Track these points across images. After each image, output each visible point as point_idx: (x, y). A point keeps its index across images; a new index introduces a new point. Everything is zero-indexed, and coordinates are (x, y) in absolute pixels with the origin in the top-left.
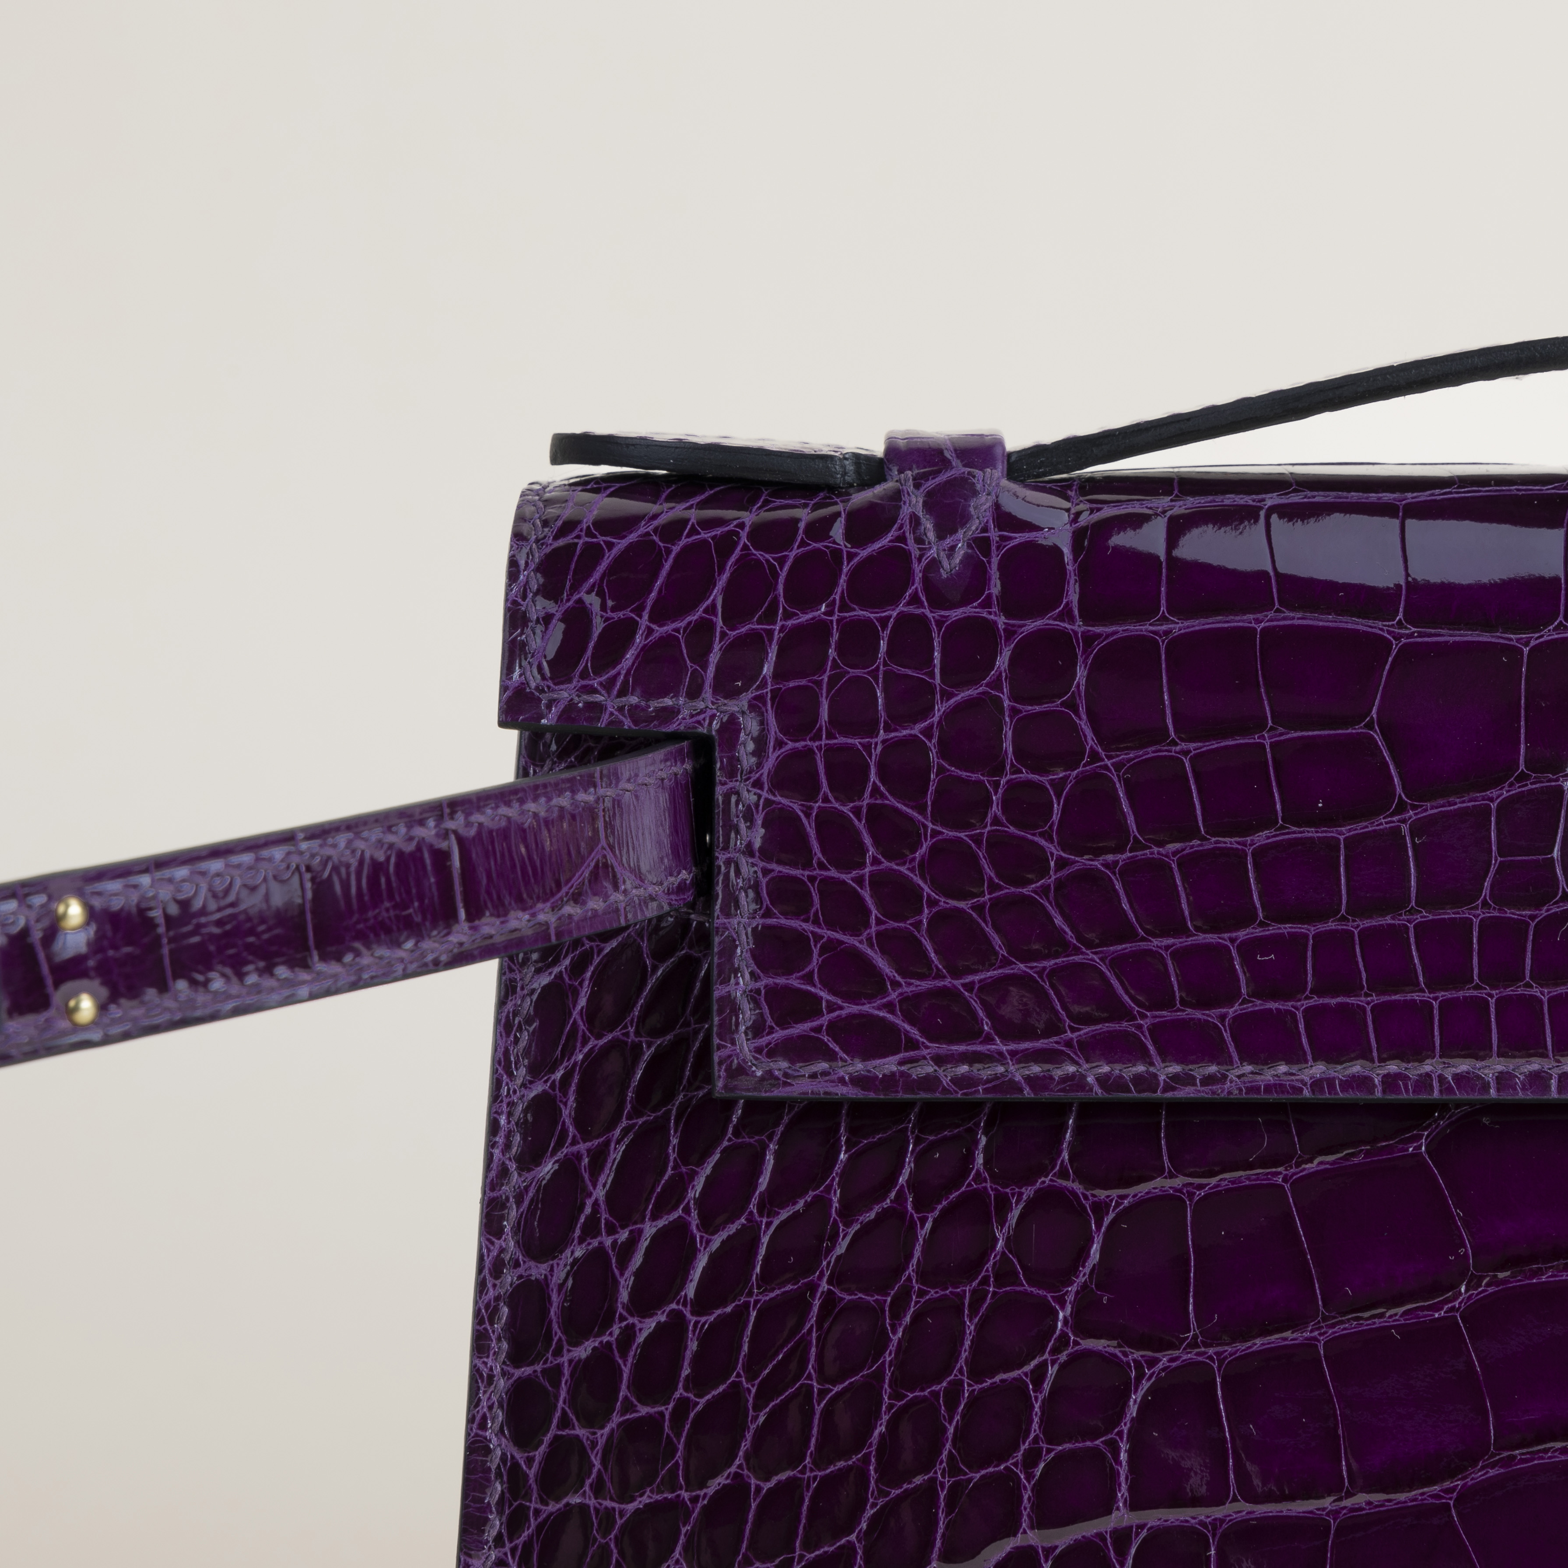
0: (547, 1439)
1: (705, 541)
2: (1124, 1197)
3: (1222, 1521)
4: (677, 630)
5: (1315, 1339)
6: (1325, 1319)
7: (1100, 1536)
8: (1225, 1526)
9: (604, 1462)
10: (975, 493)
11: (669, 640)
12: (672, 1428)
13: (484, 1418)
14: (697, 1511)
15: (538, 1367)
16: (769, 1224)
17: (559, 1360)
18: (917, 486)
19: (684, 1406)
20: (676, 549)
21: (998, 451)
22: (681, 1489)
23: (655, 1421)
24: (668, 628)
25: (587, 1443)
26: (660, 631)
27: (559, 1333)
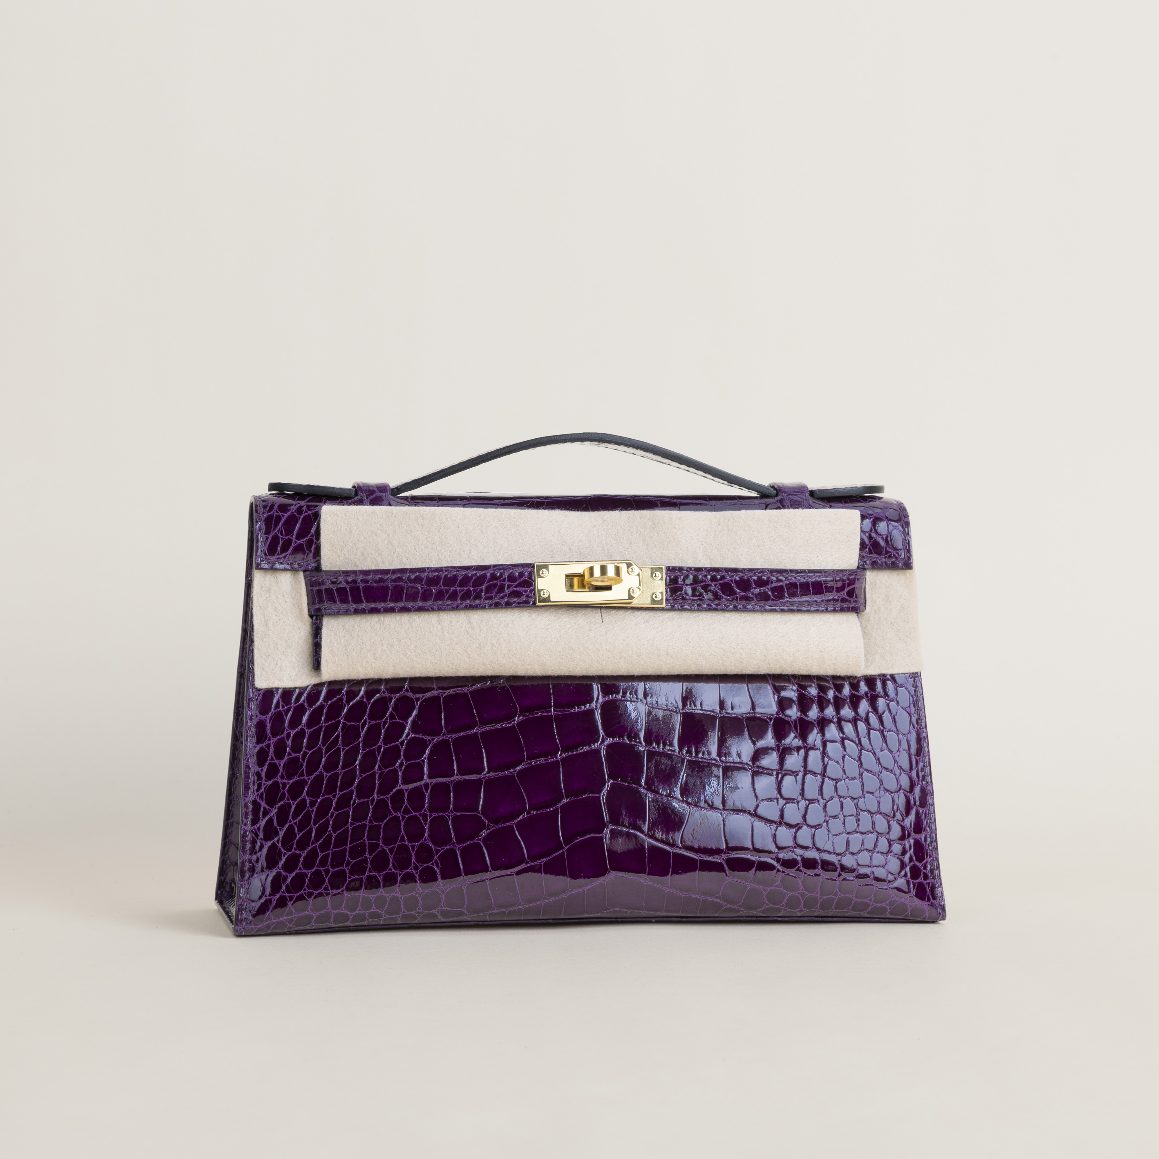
0: (267, 763)
1: (309, 515)
2: (424, 696)
3: (454, 781)
4: (303, 542)
5: (477, 732)
6: (480, 727)
7: (421, 785)
8: (454, 782)
9: (283, 770)
10: (383, 500)
11: (301, 545)
12: (302, 759)
13: (248, 759)
14: (310, 782)
15: (264, 744)
16: (327, 705)
17: (270, 742)
18: (367, 498)
19: (305, 754)
20: (302, 517)
21: (388, 488)
22: (305, 776)
23: (297, 758)
24: (301, 541)
25: (278, 765)
26: (299, 542)
27: (269, 735)
